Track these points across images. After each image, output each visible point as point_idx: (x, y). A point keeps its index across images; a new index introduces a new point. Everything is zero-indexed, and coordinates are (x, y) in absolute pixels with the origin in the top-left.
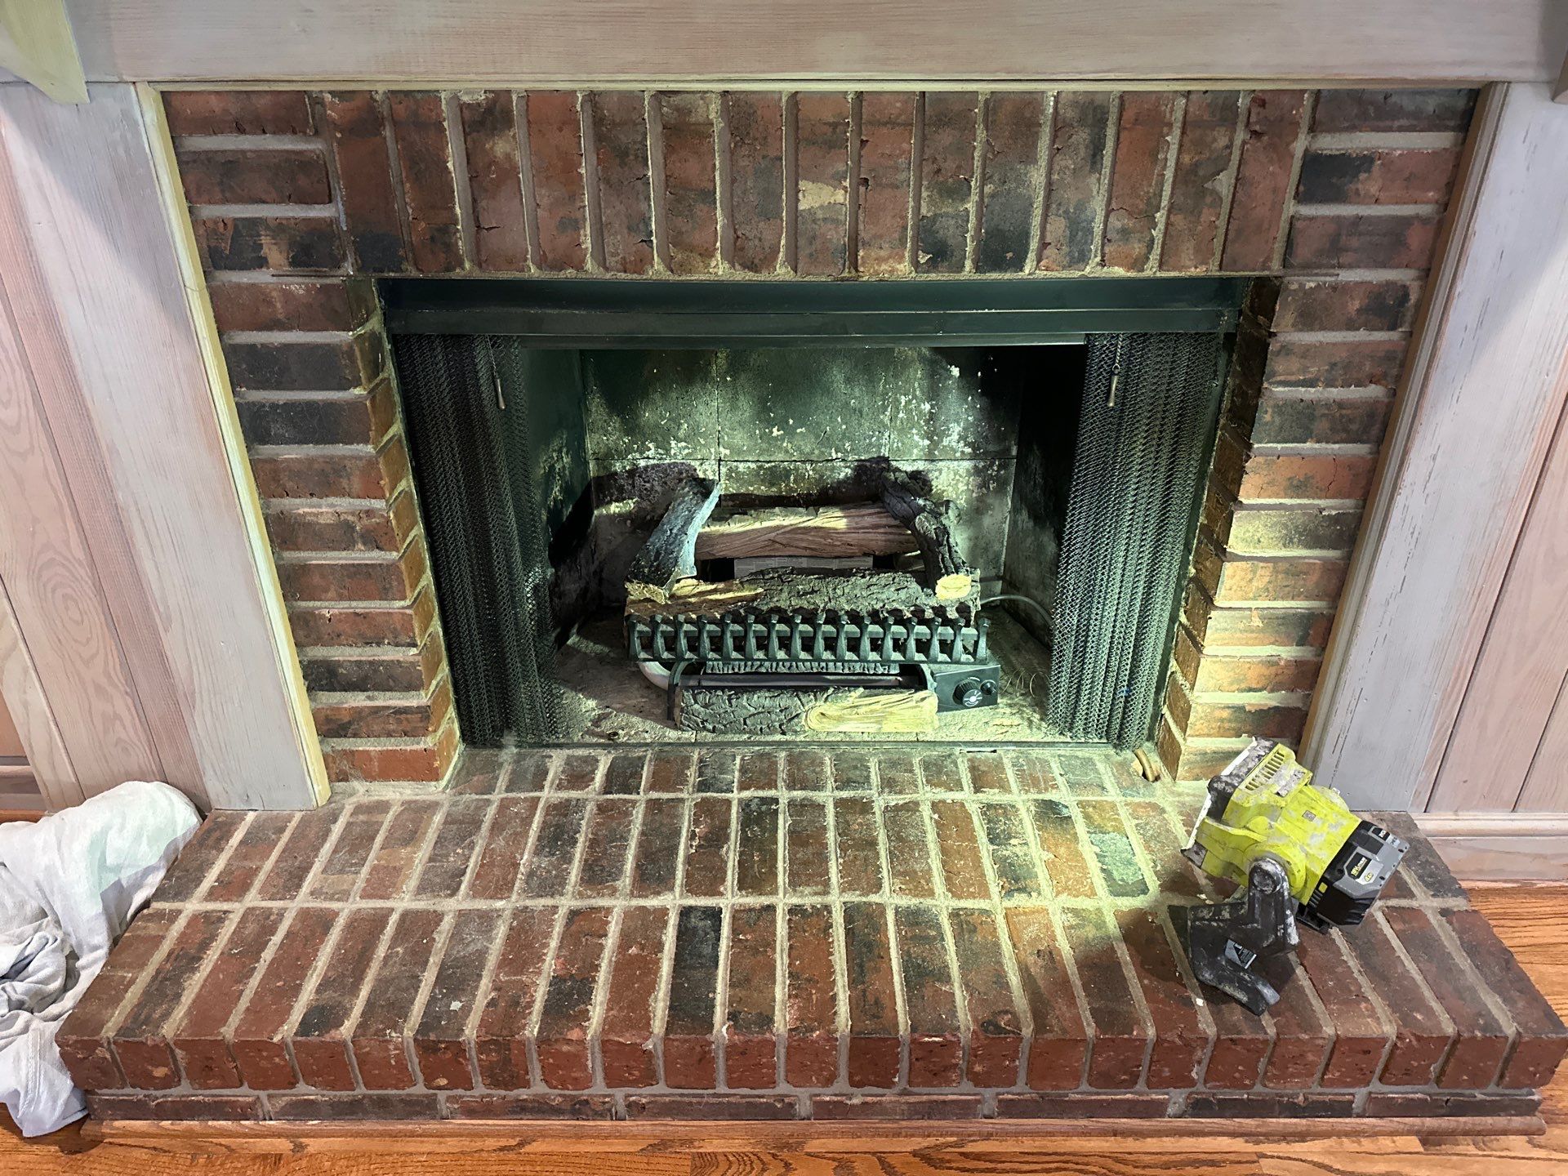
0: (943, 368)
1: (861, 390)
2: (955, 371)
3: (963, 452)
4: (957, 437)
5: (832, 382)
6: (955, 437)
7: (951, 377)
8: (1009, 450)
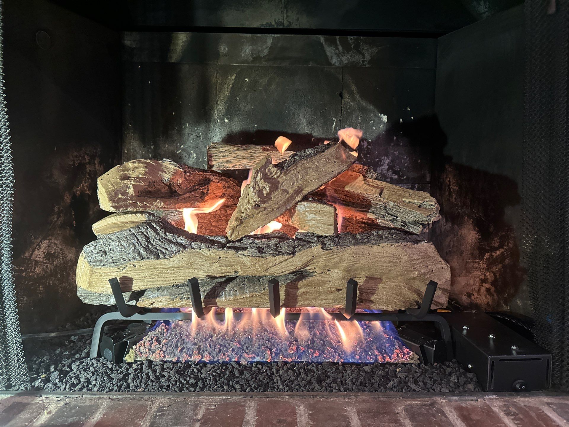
0: (375, 115)
1: (319, 130)
2: (385, 118)
3: (391, 178)
4: (387, 167)
5: (299, 125)
6: (386, 167)
7: (381, 122)
8: (424, 176)
